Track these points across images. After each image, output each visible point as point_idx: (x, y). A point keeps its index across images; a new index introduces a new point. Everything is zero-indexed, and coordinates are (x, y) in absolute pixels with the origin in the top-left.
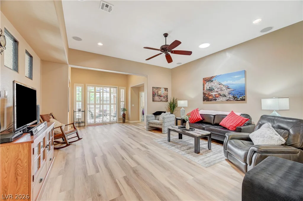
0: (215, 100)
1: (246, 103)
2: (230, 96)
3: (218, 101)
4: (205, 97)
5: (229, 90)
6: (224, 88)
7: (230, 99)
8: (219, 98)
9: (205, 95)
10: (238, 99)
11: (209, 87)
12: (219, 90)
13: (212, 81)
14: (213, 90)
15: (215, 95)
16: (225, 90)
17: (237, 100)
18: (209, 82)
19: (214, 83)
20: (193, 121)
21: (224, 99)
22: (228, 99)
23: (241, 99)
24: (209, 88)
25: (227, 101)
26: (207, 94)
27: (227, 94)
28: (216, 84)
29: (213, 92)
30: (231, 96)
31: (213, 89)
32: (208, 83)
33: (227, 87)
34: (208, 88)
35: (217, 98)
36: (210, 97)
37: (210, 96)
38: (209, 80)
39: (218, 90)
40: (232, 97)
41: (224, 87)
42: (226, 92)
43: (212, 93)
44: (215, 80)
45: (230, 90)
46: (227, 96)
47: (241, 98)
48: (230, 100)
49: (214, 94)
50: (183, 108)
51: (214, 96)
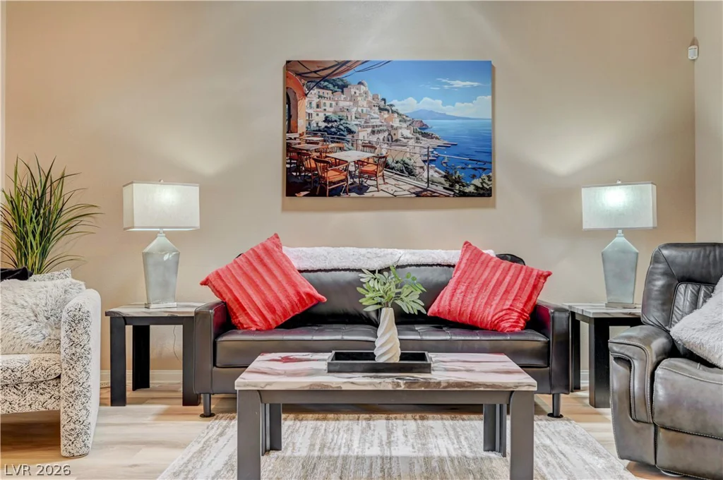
0: (361, 189)
1: (494, 206)
2: (431, 172)
3: (376, 194)
4: (297, 169)
5: (426, 142)
6: (407, 133)
7: (433, 187)
8: (380, 181)
9: (300, 163)
10: (467, 190)
11: (322, 117)
12: (381, 136)
13: (343, 87)
14: (349, 137)
15: (359, 163)
16: (412, 142)
17: (463, 194)
18: (325, 88)
19: (353, 99)
20: (269, 316)
21: (407, 187)
22: (424, 185)
23: (477, 188)
24: (327, 120)
25: (418, 195)
26: (315, 155)
27: (417, 161)
28: (363, 103)
29: (345, 145)
30: (436, 174)
31: (350, 131)
32: (315, 91)
33: (417, 126)
34: (319, 120)
35: (369, 178)
36: (332, 175)
37: (331, 165)
38: (324, 79)
39: (374, 139)
40: (442, 180)
41: (404, 125)
42: (414, 153)
43: (341, 149)
44: (360, 83)
45: (435, 143)
46: (418, 171)
47: (477, 182)
48: (433, 195)
49: (351, 156)
50: (161, 240)
51: (352, 168)
